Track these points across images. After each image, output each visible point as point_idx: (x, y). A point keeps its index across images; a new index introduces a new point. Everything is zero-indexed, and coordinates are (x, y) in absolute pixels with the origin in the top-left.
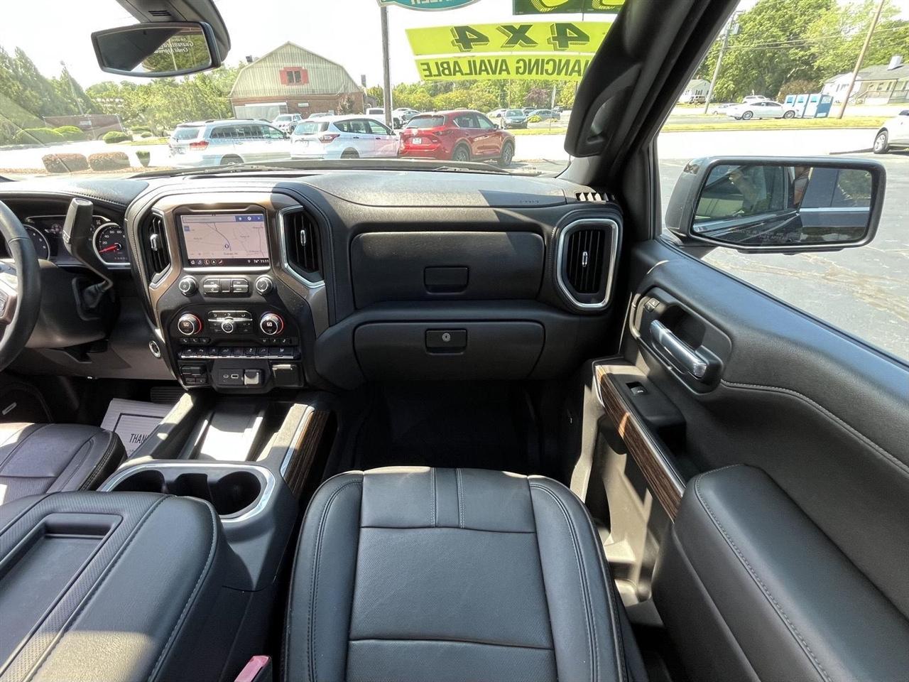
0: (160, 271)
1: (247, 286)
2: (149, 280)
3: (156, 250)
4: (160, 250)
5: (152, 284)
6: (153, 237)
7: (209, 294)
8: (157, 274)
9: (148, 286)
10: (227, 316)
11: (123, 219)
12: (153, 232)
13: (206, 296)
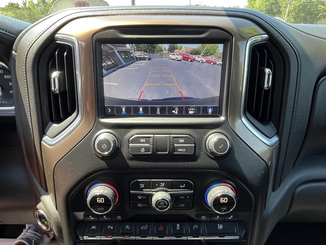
0: (59, 121)
1: (194, 145)
2: (42, 133)
3: (58, 92)
4: (63, 92)
5: (46, 138)
6: (55, 74)
7: (137, 157)
8: (55, 125)
9: (41, 140)
10: (159, 186)
11: (11, 53)
12: (54, 68)
13: (131, 159)
